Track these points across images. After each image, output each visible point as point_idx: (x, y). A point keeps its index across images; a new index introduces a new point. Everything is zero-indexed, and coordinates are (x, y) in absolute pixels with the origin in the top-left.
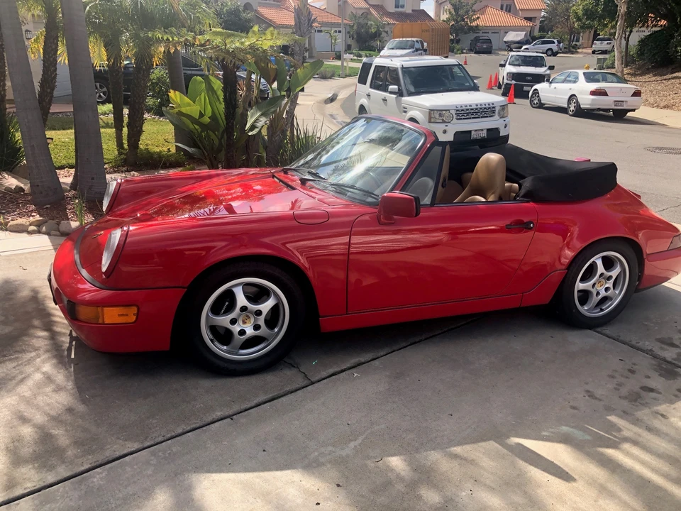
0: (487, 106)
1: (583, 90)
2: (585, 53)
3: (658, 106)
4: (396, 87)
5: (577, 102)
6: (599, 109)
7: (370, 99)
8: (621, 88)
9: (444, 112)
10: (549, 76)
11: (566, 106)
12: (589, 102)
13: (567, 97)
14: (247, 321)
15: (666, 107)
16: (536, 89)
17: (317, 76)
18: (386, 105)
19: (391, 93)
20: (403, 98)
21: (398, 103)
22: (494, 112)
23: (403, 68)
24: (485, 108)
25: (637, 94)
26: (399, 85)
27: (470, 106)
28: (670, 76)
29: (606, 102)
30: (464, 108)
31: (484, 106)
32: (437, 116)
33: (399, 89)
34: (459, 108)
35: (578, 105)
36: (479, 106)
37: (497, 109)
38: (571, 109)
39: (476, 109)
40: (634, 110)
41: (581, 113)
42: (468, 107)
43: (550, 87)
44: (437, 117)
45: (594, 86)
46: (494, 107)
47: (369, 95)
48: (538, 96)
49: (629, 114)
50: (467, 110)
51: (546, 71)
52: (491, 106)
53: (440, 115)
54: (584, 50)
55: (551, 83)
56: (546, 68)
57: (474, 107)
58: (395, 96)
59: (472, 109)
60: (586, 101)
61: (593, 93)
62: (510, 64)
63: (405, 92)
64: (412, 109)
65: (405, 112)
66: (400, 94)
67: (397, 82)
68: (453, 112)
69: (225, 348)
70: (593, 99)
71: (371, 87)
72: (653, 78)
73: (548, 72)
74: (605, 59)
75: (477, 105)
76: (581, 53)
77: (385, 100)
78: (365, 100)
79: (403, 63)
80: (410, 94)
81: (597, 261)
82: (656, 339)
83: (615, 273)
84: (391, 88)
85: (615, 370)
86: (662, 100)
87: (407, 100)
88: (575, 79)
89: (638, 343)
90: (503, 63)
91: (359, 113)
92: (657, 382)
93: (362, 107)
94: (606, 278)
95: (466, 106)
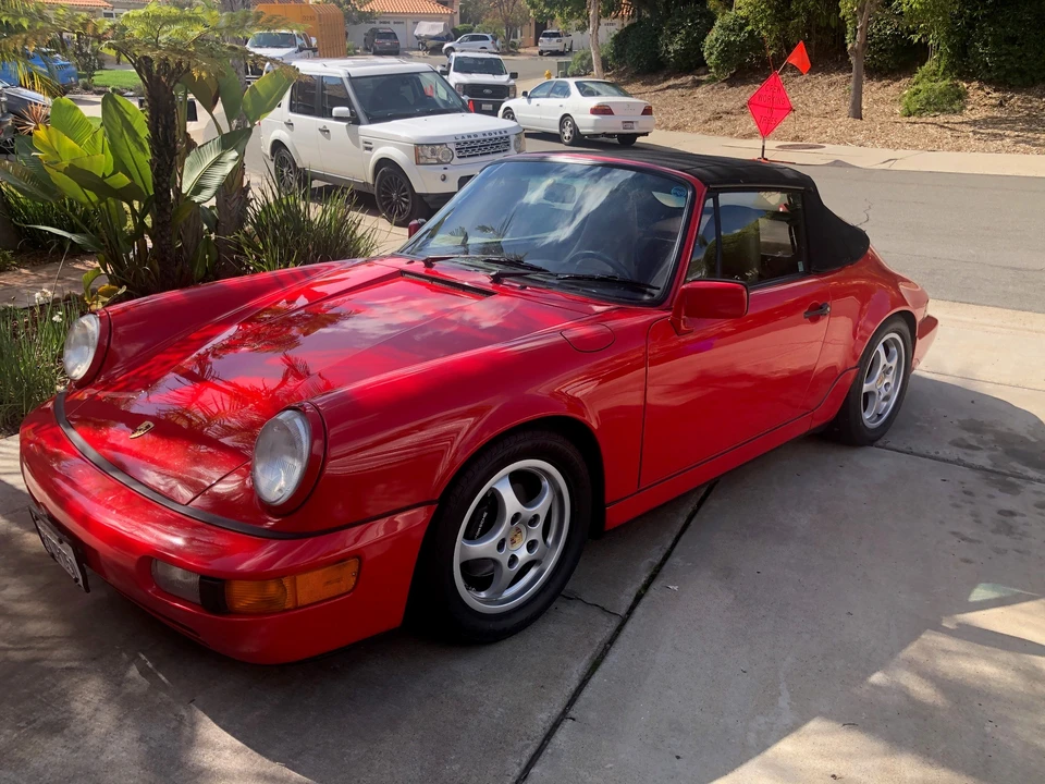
0: (498, 135)
1: (580, 107)
2: (531, 55)
3: (666, 128)
4: (347, 109)
5: (574, 124)
6: (605, 134)
7: (292, 130)
8: (629, 104)
9: (438, 147)
10: (514, 86)
11: (557, 131)
12: (592, 124)
13: (559, 118)
14: (516, 539)
15: (676, 128)
16: (508, 108)
18: (329, 138)
19: (338, 119)
20: (361, 127)
21: (354, 137)
22: (508, 143)
23: (350, 78)
24: (496, 139)
25: (647, 111)
26: (350, 106)
27: (476, 136)
28: (665, 85)
29: (613, 125)
30: (467, 139)
31: (494, 136)
32: (429, 154)
33: (352, 114)
34: (460, 140)
35: (575, 130)
36: (488, 137)
37: (512, 139)
38: (567, 135)
39: (485, 140)
40: (646, 134)
41: (581, 141)
42: (473, 138)
43: (530, 102)
44: (429, 156)
45: (594, 102)
46: (507, 137)
47: (289, 124)
49: (640, 140)
50: (472, 142)
51: (508, 81)
52: (504, 134)
53: (433, 152)
54: (527, 50)
55: (529, 98)
56: (507, 76)
57: (481, 137)
58: (345, 124)
59: (478, 141)
60: (587, 122)
61: (595, 111)
62: (455, 70)
63: (362, 117)
64: (382, 145)
65: (370, 149)
66: (354, 120)
67: (346, 102)
68: (453, 147)
69: (483, 595)
70: (596, 120)
71: (292, 108)
72: (644, 89)
73: (512, 82)
74: (568, 64)
75: (484, 135)
76: (525, 54)
77: (325, 131)
78: (284, 133)
79: (351, 70)
80: (373, 120)
81: (880, 348)
82: (950, 443)
83: (894, 364)
84: (337, 112)
85: (951, 497)
86: (668, 119)
87: (368, 130)
88: (565, 92)
89: (937, 453)
90: (445, 69)
91: (273, 154)
92: (1006, 501)
93: (278, 146)
94: (886, 372)
95: (469, 136)
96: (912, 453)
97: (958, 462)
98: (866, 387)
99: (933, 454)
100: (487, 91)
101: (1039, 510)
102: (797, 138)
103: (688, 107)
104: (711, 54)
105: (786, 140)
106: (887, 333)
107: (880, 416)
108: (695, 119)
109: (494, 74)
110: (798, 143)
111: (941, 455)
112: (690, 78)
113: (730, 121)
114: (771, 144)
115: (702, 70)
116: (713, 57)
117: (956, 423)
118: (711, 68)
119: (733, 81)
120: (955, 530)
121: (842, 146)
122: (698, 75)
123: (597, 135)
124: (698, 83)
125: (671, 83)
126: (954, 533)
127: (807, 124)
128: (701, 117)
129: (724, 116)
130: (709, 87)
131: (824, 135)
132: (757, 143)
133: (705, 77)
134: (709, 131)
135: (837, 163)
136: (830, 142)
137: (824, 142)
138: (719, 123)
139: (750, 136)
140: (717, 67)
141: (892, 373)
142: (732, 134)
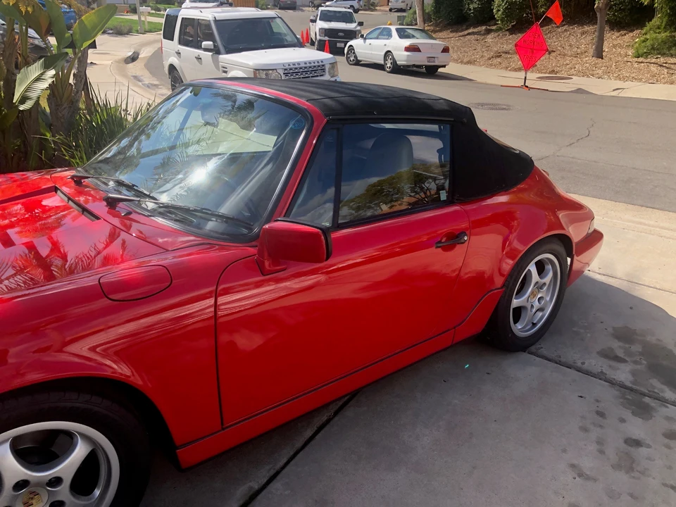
0: (316, 64)
1: (397, 46)
2: (382, 11)
3: (462, 62)
4: (211, 43)
5: (393, 58)
6: (414, 66)
7: (180, 57)
8: (432, 44)
9: (271, 72)
10: (360, 31)
11: (382, 62)
12: (405, 58)
13: (383, 53)
15: (469, 62)
17: (111, 32)
18: (201, 63)
19: (206, 50)
20: (221, 56)
21: (216, 62)
22: (324, 70)
23: (216, 21)
24: (315, 67)
25: (446, 50)
26: (214, 41)
27: (299, 64)
28: (466, 32)
29: (420, 59)
30: (292, 66)
31: (313, 64)
33: (214, 46)
34: (287, 67)
35: (394, 62)
36: (308, 65)
37: (327, 67)
38: (388, 65)
39: (305, 68)
40: (444, 66)
41: (398, 69)
42: (297, 66)
43: (365, 42)
45: (407, 42)
46: (323, 66)
47: (178, 53)
48: (354, 53)
49: (440, 70)
50: (296, 69)
51: (356, 27)
53: (266, 75)
54: (382, 8)
55: (365, 39)
56: (356, 24)
57: (303, 65)
58: (211, 54)
59: (301, 68)
60: (402, 57)
61: (407, 49)
62: (320, 19)
63: (222, 49)
64: (232, 69)
65: (226, 71)
66: (216, 51)
68: (281, 72)
70: (408, 56)
72: (451, 35)
73: (359, 28)
74: (404, 17)
75: (305, 63)
76: (380, 10)
77: (199, 59)
78: (176, 59)
79: (216, 15)
80: (229, 51)
81: (532, 268)
82: (598, 353)
83: (548, 278)
84: (205, 45)
85: (583, 417)
86: (464, 56)
87: (226, 58)
88: (389, 35)
89: (583, 363)
90: (314, 19)
91: (170, 73)
92: (636, 427)
93: (172, 68)
94: (539, 287)
95: (294, 64)
96: (560, 363)
97: (600, 376)
98: (516, 302)
99: (579, 364)
100: (341, 34)
101: (667, 441)
102: (553, 71)
103: (479, 48)
104: (499, 11)
105: (545, 73)
106: (539, 255)
107: (534, 325)
108: (482, 56)
109: (346, 23)
110: (554, 75)
111: (585, 367)
112: (484, 28)
113: (506, 58)
114: (532, 75)
115: (492, 22)
116: (500, 13)
117: (610, 330)
118: (498, 21)
119: (512, 31)
120: (575, 462)
121: (585, 78)
122: (490, 26)
123: (408, 66)
124: (488, 32)
125: (470, 31)
126: (573, 466)
127: (561, 62)
128: (487, 55)
129: (503, 55)
130: (496, 34)
131: (573, 70)
132: (522, 74)
133: (494, 28)
134: (491, 65)
135: (579, 91)
136: (576, 75)
137: (572, 75)
138: (499, 60)
139: (519, 70)
140: (502, 20)
141: (545, 288)
142: (507, 68)
